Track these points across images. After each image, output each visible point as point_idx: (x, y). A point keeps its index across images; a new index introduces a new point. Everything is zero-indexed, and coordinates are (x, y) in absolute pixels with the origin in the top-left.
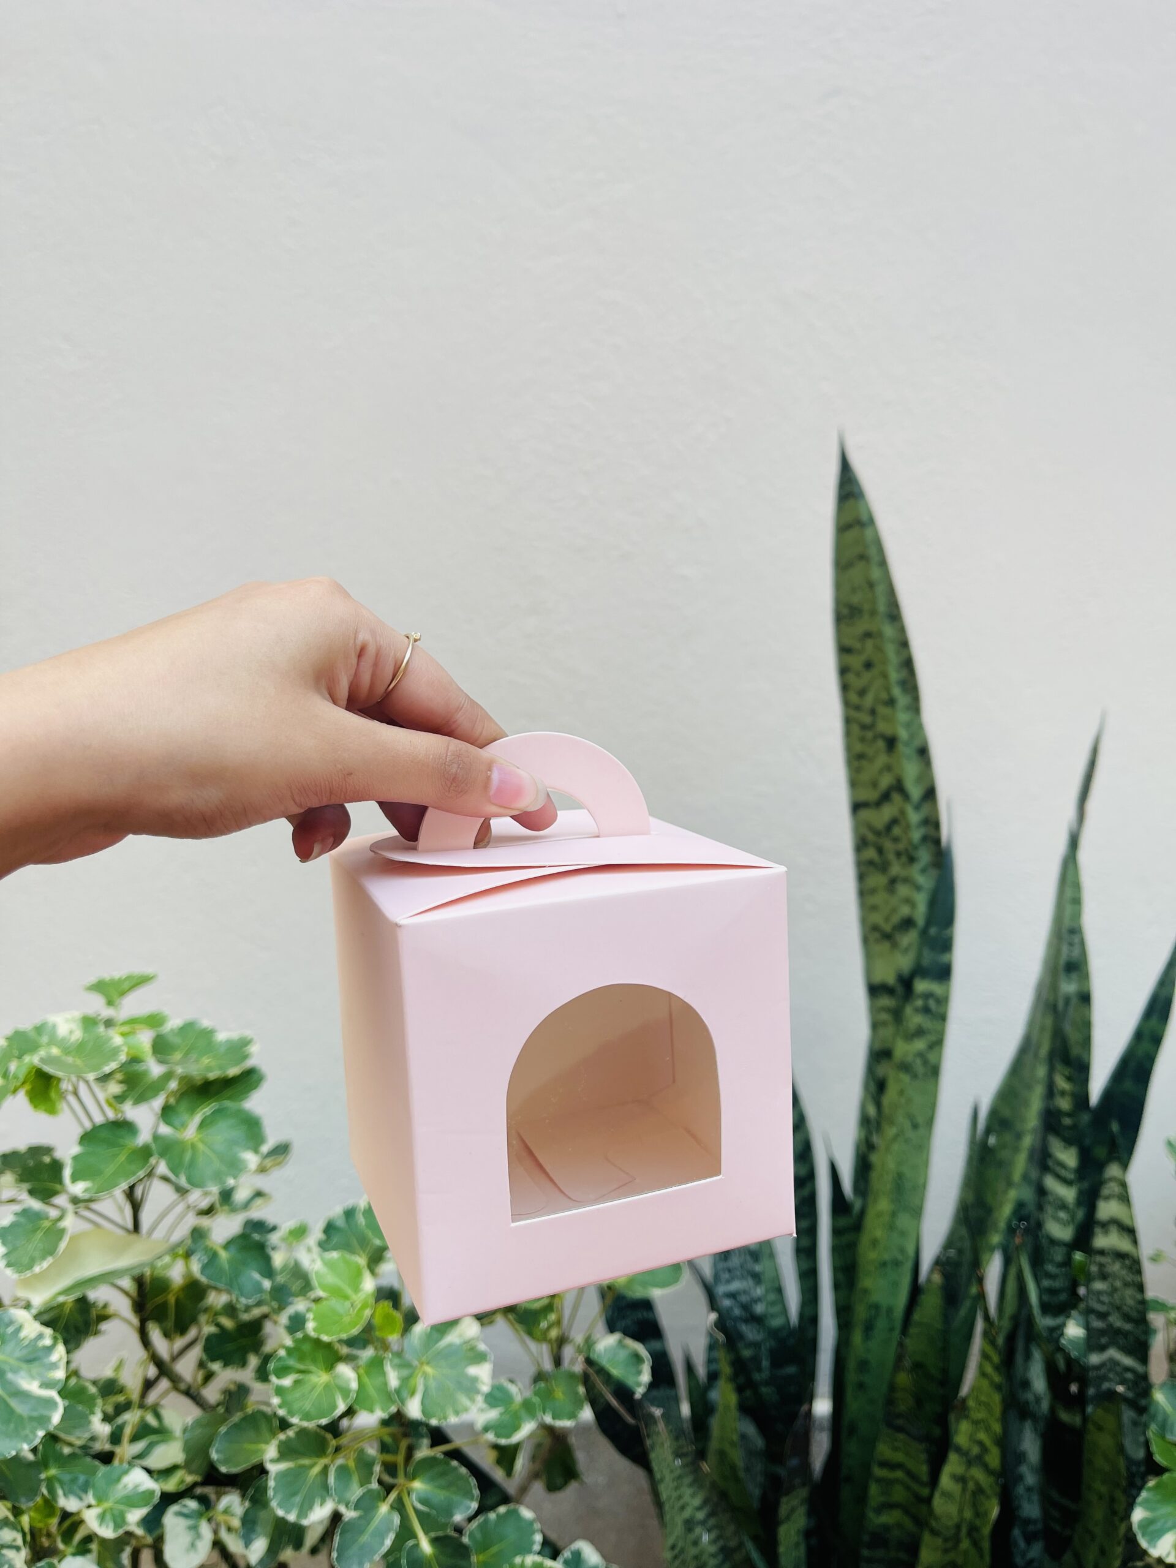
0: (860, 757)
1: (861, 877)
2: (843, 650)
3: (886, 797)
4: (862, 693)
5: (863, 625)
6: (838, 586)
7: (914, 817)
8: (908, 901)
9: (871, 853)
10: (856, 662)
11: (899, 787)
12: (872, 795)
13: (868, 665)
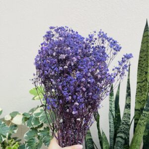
0: (140, 75)
1: (136, 93)
2: (140, 57)
3: (144, 81)
4: (142, 65)
5: (145, 53)
6: (142, 46)
7: (148, 84)
8: (144, 97)
9: (139, 90)
10: (142, 59)
11: (146, 80)
12: (141, 81)
13: (145, 60)
